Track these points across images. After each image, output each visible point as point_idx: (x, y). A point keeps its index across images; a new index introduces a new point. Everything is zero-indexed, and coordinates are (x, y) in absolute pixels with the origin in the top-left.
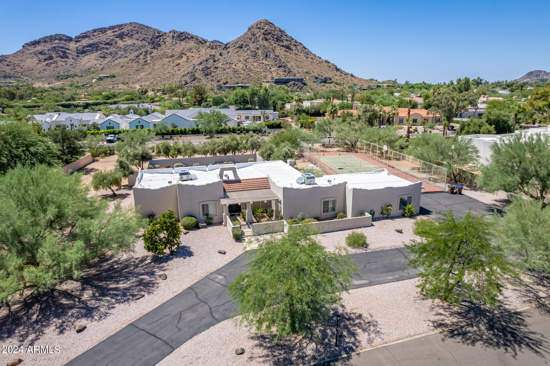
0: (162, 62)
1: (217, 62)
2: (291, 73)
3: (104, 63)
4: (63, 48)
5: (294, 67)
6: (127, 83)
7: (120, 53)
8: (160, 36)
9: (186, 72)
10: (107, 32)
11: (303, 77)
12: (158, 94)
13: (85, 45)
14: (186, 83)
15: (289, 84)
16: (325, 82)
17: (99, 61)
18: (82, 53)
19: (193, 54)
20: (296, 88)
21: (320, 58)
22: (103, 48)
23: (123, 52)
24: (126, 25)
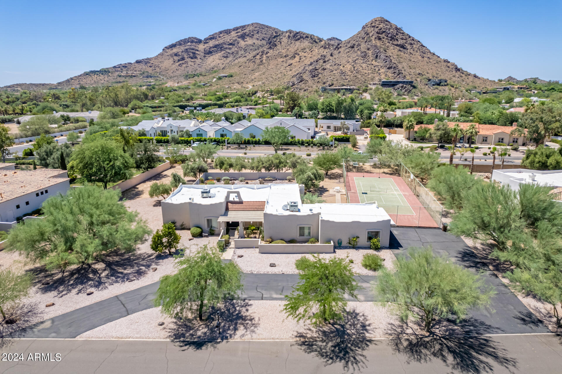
0: (276, 62)
1: (327, 63)
2: (400, 75)
3: (226, 62)
4: (193, 49)
5: (405, 68)
6: (242, 83)
7: (240, 53)
8: (277, 36)
9: (296, 74)
10: (232, 33)
11: (413, 80)
12: (266, 95)
13: (211, 46)
14: (294, 85)
15: (396, 87)
16: (439, 84)
17: (222, 61)
18: (208, 54)
19: (306, 54)
20: (404, 91)
21: (439, 57)
22: (226, 48)
23: (243, 52)
24: (248, 25)
